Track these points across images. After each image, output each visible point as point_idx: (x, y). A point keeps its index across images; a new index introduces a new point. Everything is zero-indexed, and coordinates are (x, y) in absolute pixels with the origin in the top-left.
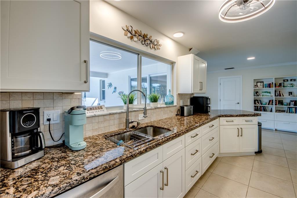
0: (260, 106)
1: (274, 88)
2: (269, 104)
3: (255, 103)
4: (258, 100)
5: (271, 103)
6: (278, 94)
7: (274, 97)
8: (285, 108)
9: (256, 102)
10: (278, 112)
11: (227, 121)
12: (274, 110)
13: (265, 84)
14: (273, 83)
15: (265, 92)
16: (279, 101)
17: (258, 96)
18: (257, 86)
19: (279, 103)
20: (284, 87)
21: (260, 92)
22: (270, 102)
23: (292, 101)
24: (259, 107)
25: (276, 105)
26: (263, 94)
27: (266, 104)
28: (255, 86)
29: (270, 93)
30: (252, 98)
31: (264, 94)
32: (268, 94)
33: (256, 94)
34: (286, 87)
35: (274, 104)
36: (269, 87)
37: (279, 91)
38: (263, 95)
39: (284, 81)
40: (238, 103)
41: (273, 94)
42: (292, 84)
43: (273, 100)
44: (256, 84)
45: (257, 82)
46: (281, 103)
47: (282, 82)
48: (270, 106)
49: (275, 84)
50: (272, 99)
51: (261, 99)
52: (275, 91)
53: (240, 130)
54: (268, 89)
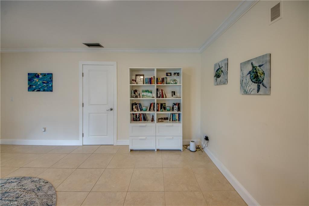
0: (139, 114)
1: (156, 85)
2: (150, 110)
3: (132, 109)
4: (136, 104)
6: (161, 94)
7: (155, 99)
8: (167, 113)
9: (134, 107)
10: (161, 121)
12: (155, 118)
13: (146, 79)
14: (154, 77)
15: (146, 91)
16: (162, 104)
17: (136, 97)
18: (135, 81)
19: (161, 109)
20: (166, 83)
21: (140, 90)
22: (151, 107)
23: (175, 104)
24: (138, 115)
25: (157, 110)
26: (143, 94)
27: (146, 110)
28: (133, 80)
29: (151, 92)
30: (127, 100)
31: (145, 94)
32: (149, 94)
33: (135, 93)
34: (169, 83)
35: (155, 109)
36: (151, 83)
37: (162, 90)
38: (143, 96)
39: (167, 75)
40: (111, 109)
41: (154, 95)
42: (175, 80)
43: (154, 103)
44: (134, 78)
45: (137, 75)
46: (163, 107)
47: (165, 76)
48: (152, 112)
49: (157, 79)
50: (153, 102)
51: (142, 103)
52: (157, 90)
54: (148, 87)
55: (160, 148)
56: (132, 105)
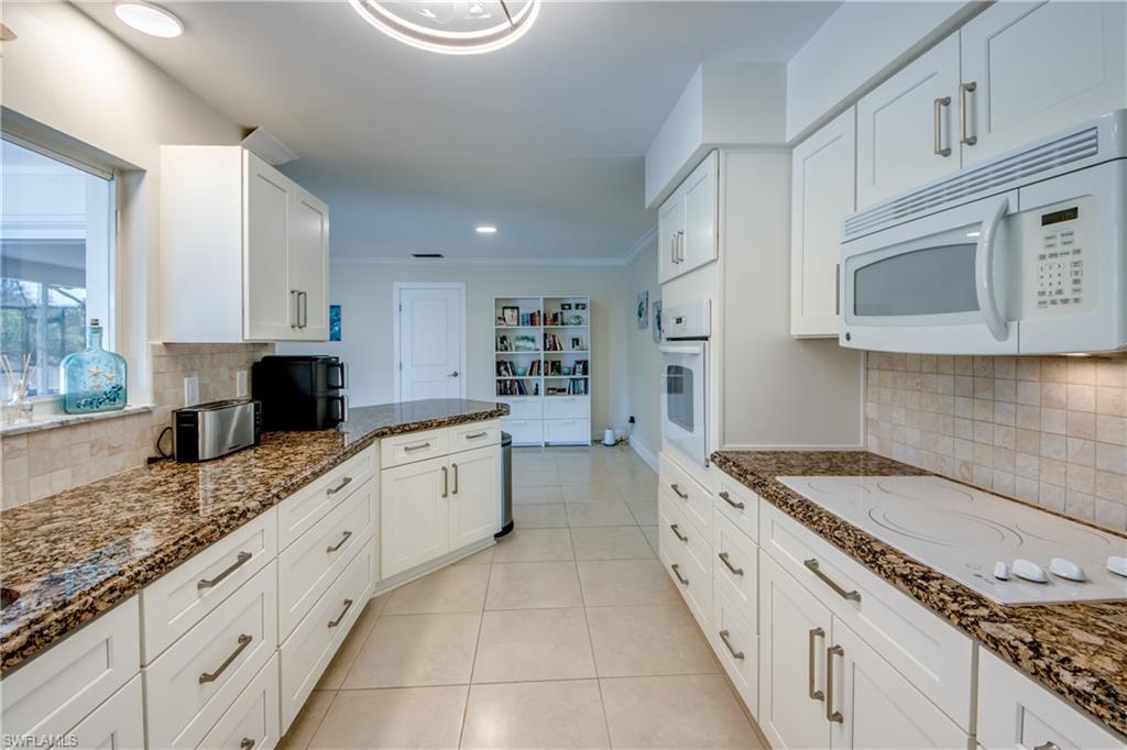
0: (511, 381)
1: (542, 327)
2: (531, 374)
3: (499, 373)
4: (505, 363)
5: (535, 369)
6: (551, 344)
7: (542, 352)
8: (564, 380)
9: (502, 368)
10: (552, 394)
11: (409, 446)
12: (542, 389)
13: (523, 316)
14: (539, 312)
15: (523, 338)
16: (553, 363)
17: (506, 349)
18: (504, 319)
19: (552, 370)
20: (563, 324)
21: (511, 337)
22: (534, 367)
23: (578, 362)
24: (508, 382)
25: (546, 374)
26: (517, 343)
27: (524, 374)
28: (500, 318)
29: (533, 340)
30: (490, 357)
31: (522, 343)
32: (530, 344)
33: (502, 342)
34: (567, 324)
35: (542, 371)
36: (532, 325)
37: (554, 336)
38: (517, 348)
39: (563, 309)
40: (456, 375)
41: (540, 345)
42: (578, 317)
43: (539, 361)
44: (501, 315)
45: (505, 308)
46: (556, 367)
47: (559, 310)
48: (534, 377)
49: (545, 315)
50: (537, 359)
51: (514, 360)
52: (545, 335)
53: (451, 471)
54: (527, 330)
55: (553, 440)
56: (499, 364)
